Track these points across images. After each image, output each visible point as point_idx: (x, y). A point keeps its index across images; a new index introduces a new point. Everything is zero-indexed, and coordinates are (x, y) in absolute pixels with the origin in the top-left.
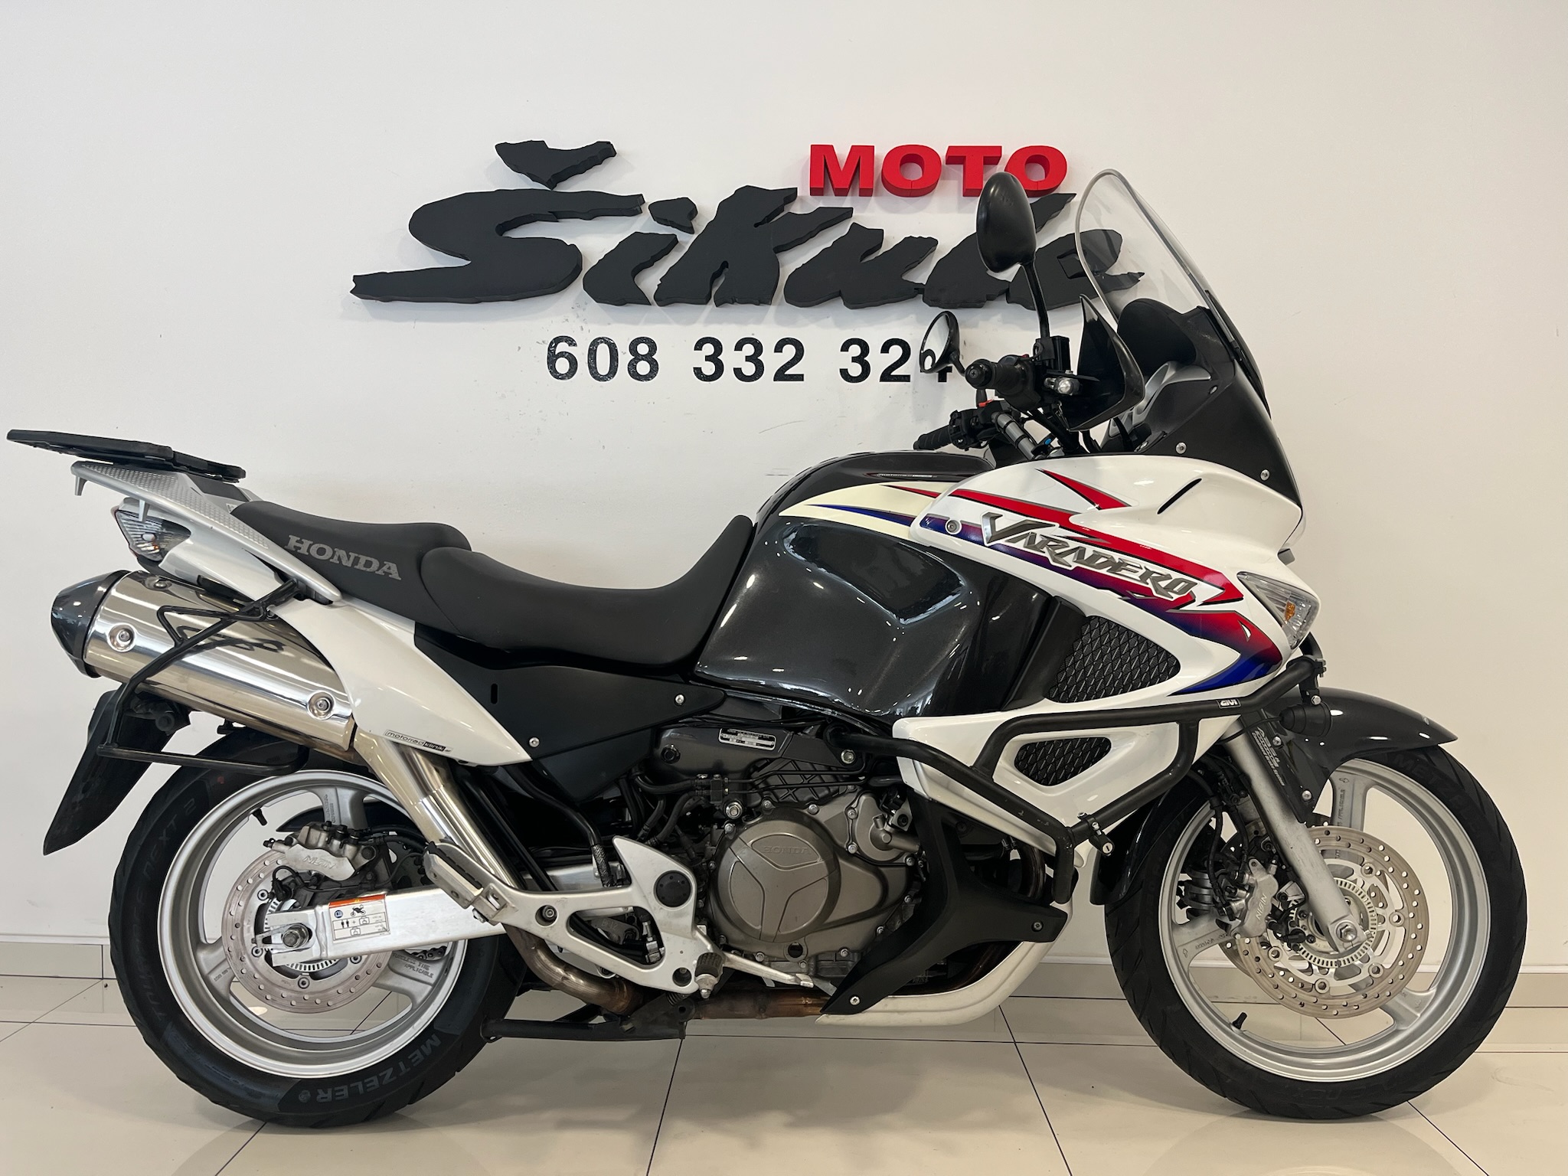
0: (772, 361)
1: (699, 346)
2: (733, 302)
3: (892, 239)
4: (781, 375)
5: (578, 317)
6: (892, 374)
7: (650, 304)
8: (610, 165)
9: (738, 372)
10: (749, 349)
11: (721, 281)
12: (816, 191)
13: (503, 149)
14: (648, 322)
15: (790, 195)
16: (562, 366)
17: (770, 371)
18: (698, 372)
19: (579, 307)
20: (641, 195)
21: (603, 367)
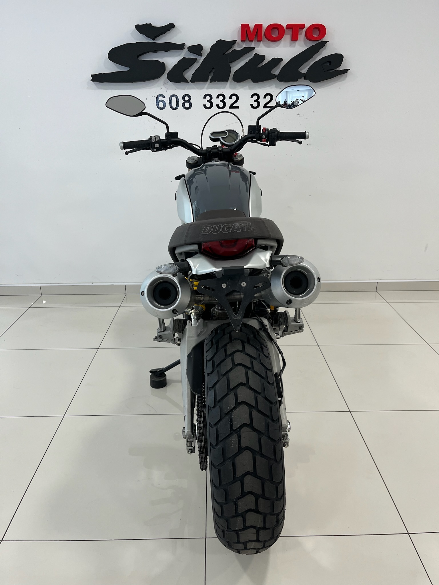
0: (229, 102)
1: (205, 97)
2: (215, 82)
3: (268, 59)
4: (231, 107)
5: (165, 87)
6: (267, 105)
7: (188, 82)
8: (173, 31)
9: (218, 106)
10: (221, 98)
11: (212, 74)
12: (243, 40)
13: (138, 27)
14: (187, 89)
15: (234, 42)
16: (161, 105)
17: (228, 105)
18: (205, 106)
19: (165, 84)
20: (185, 43)
21: (174, 106)
